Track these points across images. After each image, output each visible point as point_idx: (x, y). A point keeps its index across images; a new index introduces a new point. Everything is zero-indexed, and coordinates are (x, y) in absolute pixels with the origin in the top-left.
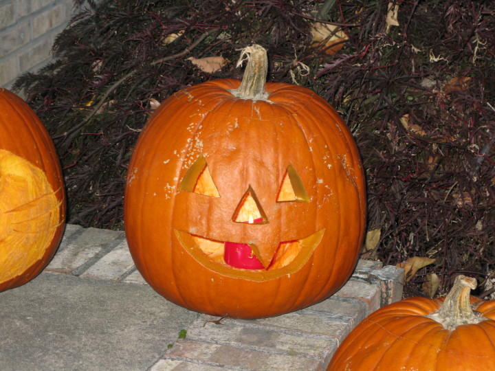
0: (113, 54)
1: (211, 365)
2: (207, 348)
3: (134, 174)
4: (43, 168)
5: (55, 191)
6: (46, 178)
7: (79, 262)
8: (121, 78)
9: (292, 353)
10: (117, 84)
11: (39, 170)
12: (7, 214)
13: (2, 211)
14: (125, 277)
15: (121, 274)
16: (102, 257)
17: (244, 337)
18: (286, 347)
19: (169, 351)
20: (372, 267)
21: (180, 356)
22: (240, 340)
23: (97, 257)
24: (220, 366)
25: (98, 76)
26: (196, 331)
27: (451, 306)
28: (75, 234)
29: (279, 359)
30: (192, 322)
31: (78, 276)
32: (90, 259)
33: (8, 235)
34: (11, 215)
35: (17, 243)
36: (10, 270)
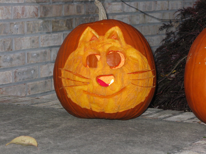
3: (190, 56)
4: (146, 57)
5: (151, 70)
6: (148, 62)
7: (161, 117)
11: (145, 58)
12: (128, 74)
13: (126, 73)
15: (181, 120)
19: (204, 139)
28: (160, 111)
32: (167, 117)
33: (128, 85)
34: (130, 75)
35: (132, 90)
36: (128, 104)
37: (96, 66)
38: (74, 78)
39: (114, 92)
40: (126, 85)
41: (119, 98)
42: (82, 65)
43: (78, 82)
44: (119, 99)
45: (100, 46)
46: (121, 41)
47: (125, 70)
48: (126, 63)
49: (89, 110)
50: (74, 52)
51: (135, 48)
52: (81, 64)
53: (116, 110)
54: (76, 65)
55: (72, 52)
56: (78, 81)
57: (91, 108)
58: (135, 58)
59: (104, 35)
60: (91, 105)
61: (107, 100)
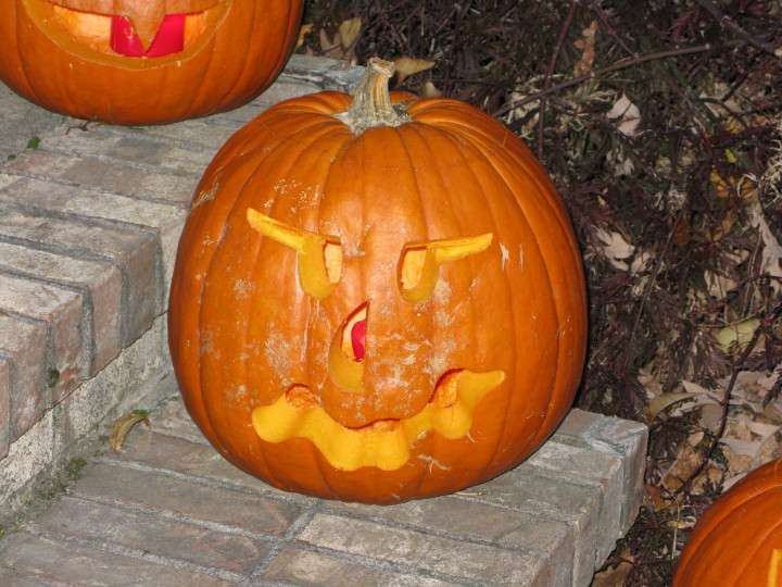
1: (61, 183)
2: (64, 161)
9: (180, 173)
17: (120, 150)
18: (174, 166)
19: (8, 164)
20: (331, 68)
21: (21, 171)
22: (112, 154)
24: (74, 185)
26: (55, 139)
27: (363, 102)
29: (160, 179)
30: (53, 128)
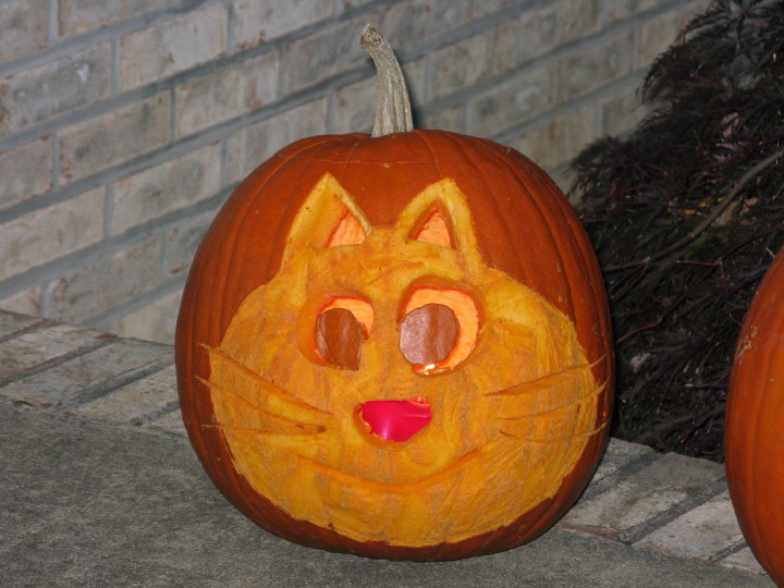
0: (765, 101)
3: (750, 338)
4: (571, 312)
5: (590, 363)
6: (575, 335)
7: (635, 518)
8: (773, 153)
10: (762, 165)
11: (562, 317)
12: (490, 398)
13: (481, 390)
14: (724, 557)
15: (719, 549)
16: (685, 512)
23: (675, 512)
25: (726, 146)
28: (637, 462)
31: (629, 543)
32: (659, 514)
33: (488, 441)
34: (497, 400)
35: (505, 459)
36: (486, 513)
37: (353, 364)
38: (262, 399)
39: (427, 472)
40: (478, 441)
41: (448, 494)
42: (297, 351)
43: (278, 420)
44: (450, 497)
45: (373, 273)
46: (464, 250)
47: (475, 381)
48: (481, 346)
49: (324, 529)
50: (265, 289)
51: (522, 279)
52: (291, 346)
53: (434, 539)
54: (272, 349)
55: (256, 287)
56: (276, 416)
57: (331, 525)
58: (519, 325)
59: (391, 223)
60: (331, 512)
61: (397, 501)
